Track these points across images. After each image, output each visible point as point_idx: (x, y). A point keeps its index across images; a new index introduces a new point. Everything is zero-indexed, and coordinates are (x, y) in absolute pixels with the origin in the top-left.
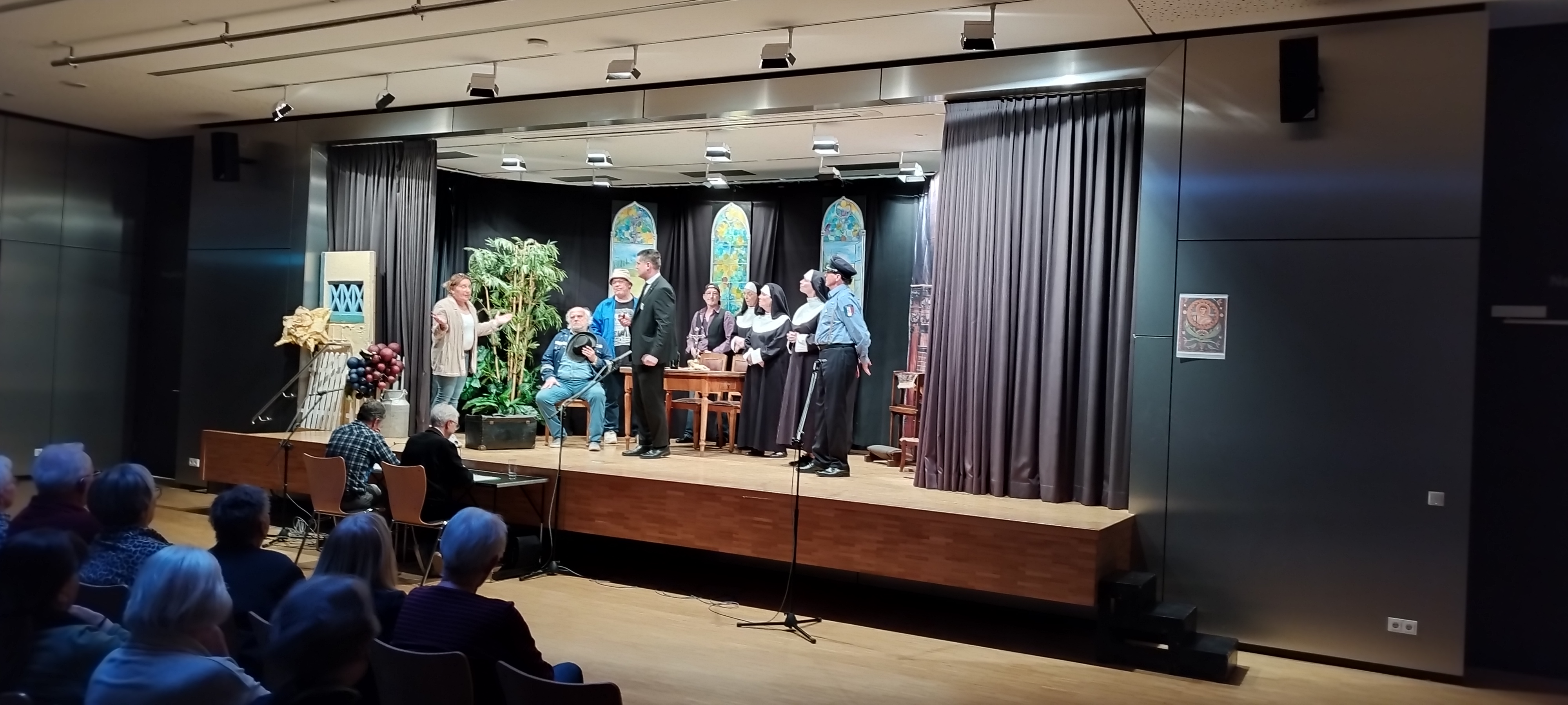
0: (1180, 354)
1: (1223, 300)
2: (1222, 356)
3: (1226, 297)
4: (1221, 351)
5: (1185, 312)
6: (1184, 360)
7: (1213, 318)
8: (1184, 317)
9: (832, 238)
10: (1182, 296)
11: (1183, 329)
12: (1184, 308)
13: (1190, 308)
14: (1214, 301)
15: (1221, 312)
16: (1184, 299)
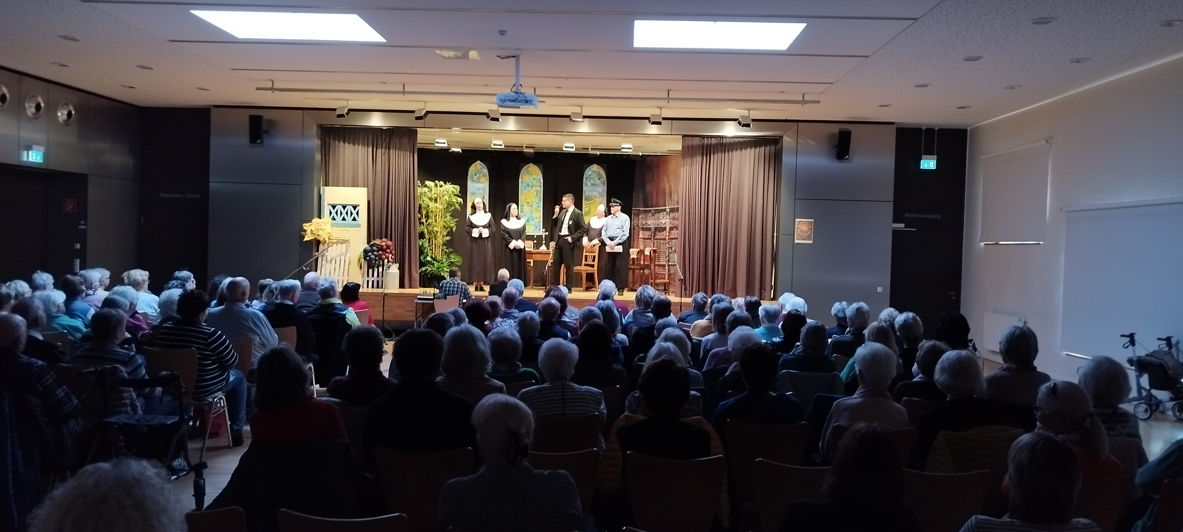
0: (796, 241)
1: (812, 222)
2: (811, 242)
3: (812, 220)
4: (811, 240)
5: (798, 226)
6: (797, 244)
7: (808, 228)
8: (798, 228)
9: (589, 184)
10: (797, 220)
11: (797, 232)
12: (798, 224)
13: (800, 224)
14: (809, 222)
15: (811, 226)
16: (797, 221)
